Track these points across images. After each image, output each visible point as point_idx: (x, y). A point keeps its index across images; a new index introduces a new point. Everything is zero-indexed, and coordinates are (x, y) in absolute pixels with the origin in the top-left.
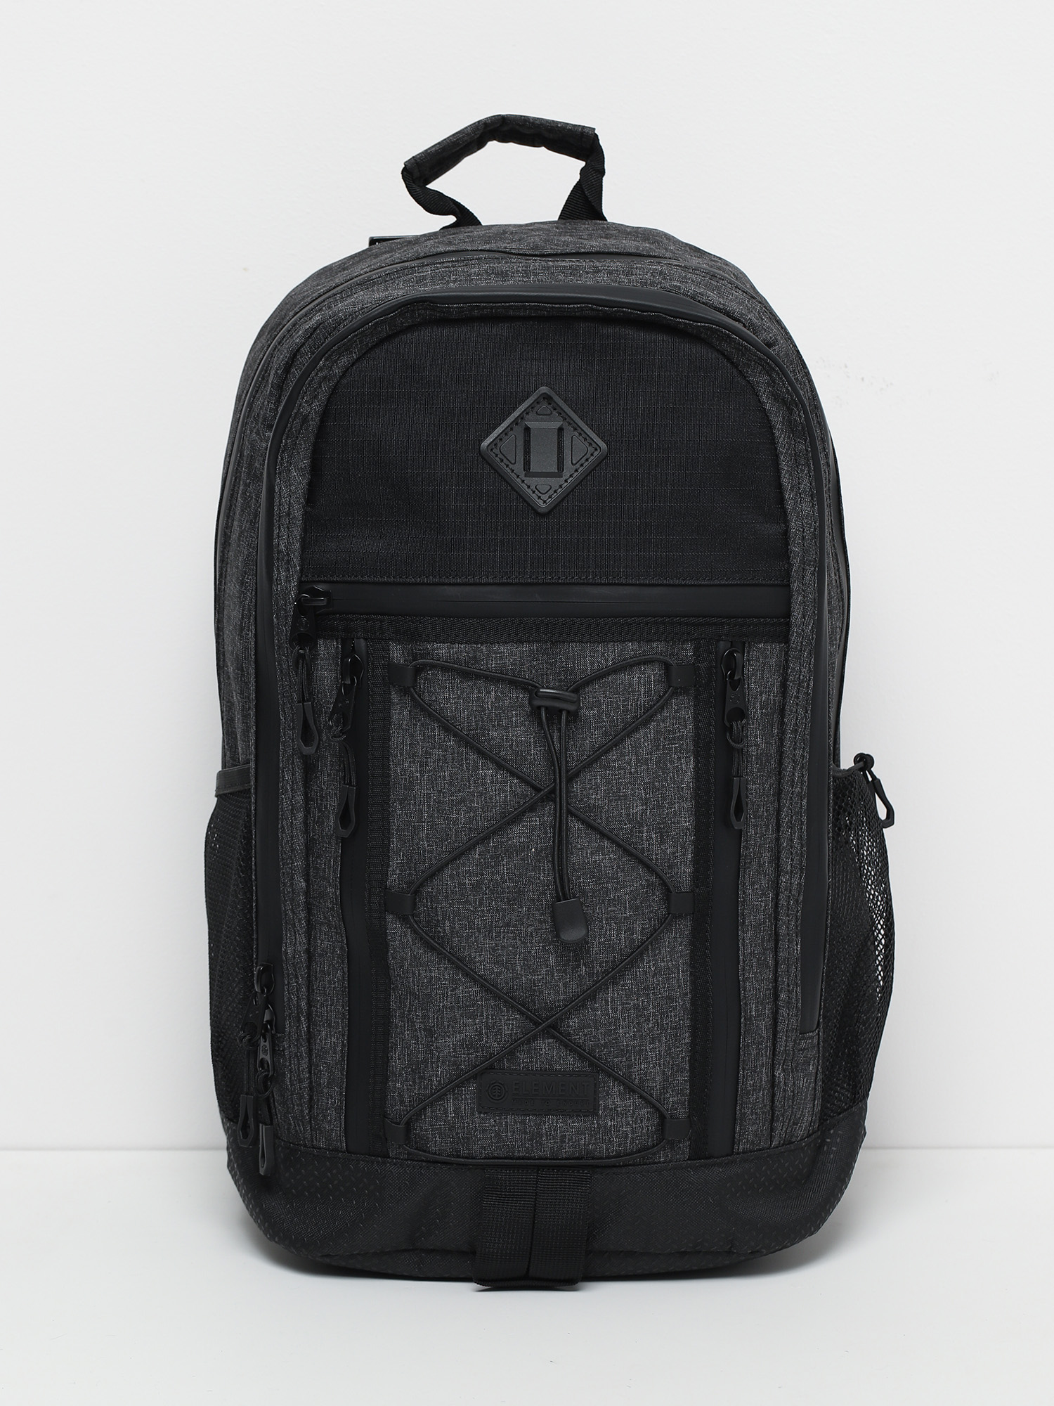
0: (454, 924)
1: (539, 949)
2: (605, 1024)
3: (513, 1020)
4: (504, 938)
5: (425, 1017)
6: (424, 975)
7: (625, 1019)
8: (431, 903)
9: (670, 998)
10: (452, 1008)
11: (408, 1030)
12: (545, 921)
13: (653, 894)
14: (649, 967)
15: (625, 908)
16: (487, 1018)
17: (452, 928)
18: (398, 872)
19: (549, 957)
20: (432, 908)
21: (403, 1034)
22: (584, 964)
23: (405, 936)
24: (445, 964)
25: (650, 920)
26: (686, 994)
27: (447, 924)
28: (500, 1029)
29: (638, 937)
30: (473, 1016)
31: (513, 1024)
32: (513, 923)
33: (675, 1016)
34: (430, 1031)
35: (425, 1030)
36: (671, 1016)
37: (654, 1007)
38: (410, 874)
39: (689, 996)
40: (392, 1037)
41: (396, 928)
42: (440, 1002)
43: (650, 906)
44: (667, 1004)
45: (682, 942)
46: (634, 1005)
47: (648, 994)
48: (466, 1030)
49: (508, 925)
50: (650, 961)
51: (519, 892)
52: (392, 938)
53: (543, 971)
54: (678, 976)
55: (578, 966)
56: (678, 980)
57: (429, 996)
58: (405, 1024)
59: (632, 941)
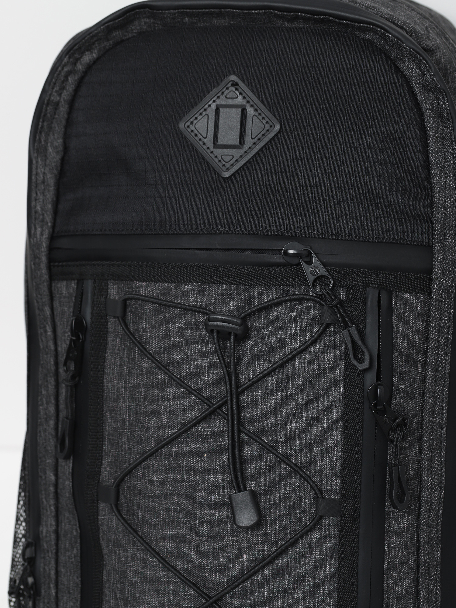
0: (145, 514)
1: (208, 538)
2: (261, 604)
3: (188, 595)
4: (183, 527)
5: (123, 590)
6: (122, 553)
7: (278, 600)
8: (130, 495)
9: (317, 586)
10: (142, 583)
11: (113, 599)
12: (214, 515)
13: (305, 498)
14: (299, 558)
15: (279, 507)
16: (169, 593)
17: (144, 517)
18: (108, 469)
19: (216, 546)
20: (130, 500)
21: (110, 602)
22: (245, 552)
23: (112, 522)
24: (138, 546)
25: (301, 519)
26: (332, 584)
27: (140, 514)
28: (179, 603)
29: (290, 532)
30: (157, 590)
31: (188, 599)
32: (190, 515)
33: (322, 602)
34: (127, 600)
35: (123, 599)
36: (318, 601)
37: (303, 592)
38: (116, 472)
39: (336, 586)
40: (103, 604)
41: (105, 515)
42: (133, 577)
43: (302, 508)
44: (314, 591)
45: (331, 540)
46: (286, 589)
47: (297, 581)
48: (152, 602)
49: (186, 517)
50: (300, 552)
51: (195, 490)
52: (102, 523)
53: (211, 557)
54: (325, 568)
55: (240, 554)
56: (325, 571)
57: (125, 572)
58: (110, 594)
59: (285, 535)
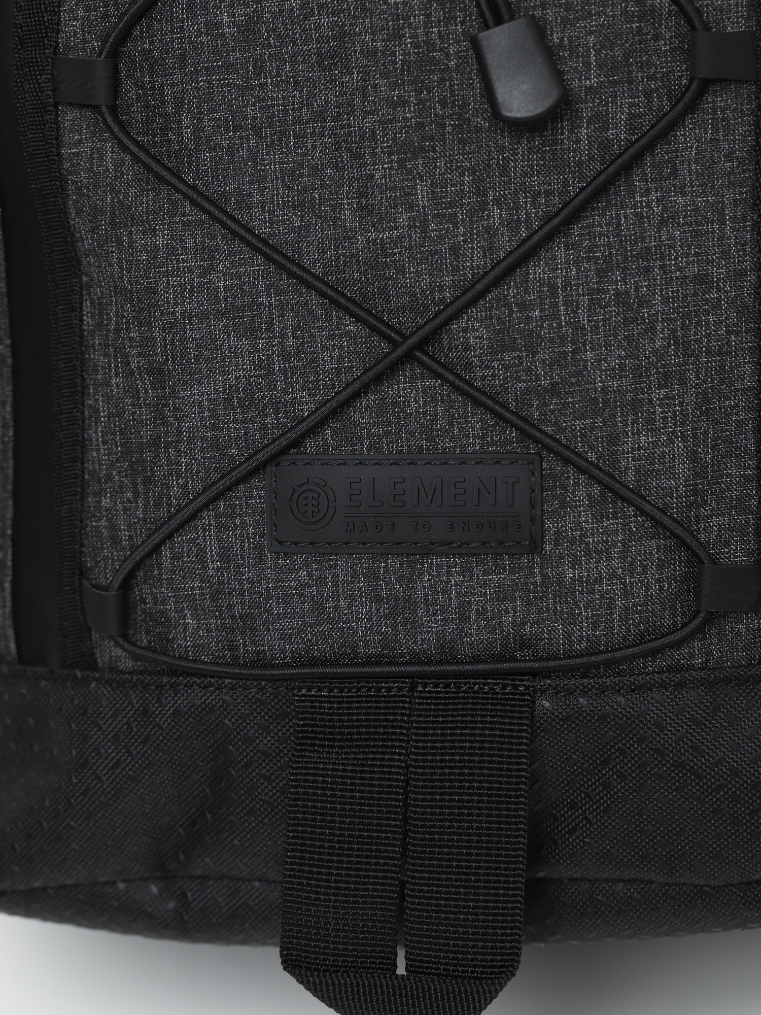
0: (200, 120)
1: (391, 168)
2: (551, 340)
3: (340, 336)
4: (314, 147)
5: (147, 342)
6: (140, 242)
7: (597, 328)
8: (151, 76)
9: (702, 280)
10: (204, 316)
11: (117, 374)
12: (403, 102)
13: (656, 38)
14: (649, 205)
15: (587, 65)
16: (282, 336)
17: (197, 129)
18: (81, 13)
19: (414, 187)
20: (153, 89)
21: (108, 384)
22: (498, 202)
23: (101, 158)
24: (184, 215)
25: (648, 94)
26: (742, 274)
27: (185, 122)
28: (314, 360)
29: (618, 133)
30: (251, 332)
31: (341, 347)
32: (332, 110)
33: (718, 324)
34: (160, 372)
35: (150, 371)
36: (708, 323)
37: (665, 300)
38: (106, 16)
39: (752, 278)
40: (89, 394)
41: (80, 141)
42: (176, 304)
43: (649, 64)
44: (695, 294)
45: (732, 152)
46: (618, 294)
47: (648, 270)
48: (237, 365)
49: (320, 116)
50: (648, 191)
51: (342, 36)
52: (73, 165)
53: (403, 219)
54: (722, 230)
55: (483, 206)
56: (721, 238)
57: (152, 291)
58: (109, 362)
59: (605, 145)
